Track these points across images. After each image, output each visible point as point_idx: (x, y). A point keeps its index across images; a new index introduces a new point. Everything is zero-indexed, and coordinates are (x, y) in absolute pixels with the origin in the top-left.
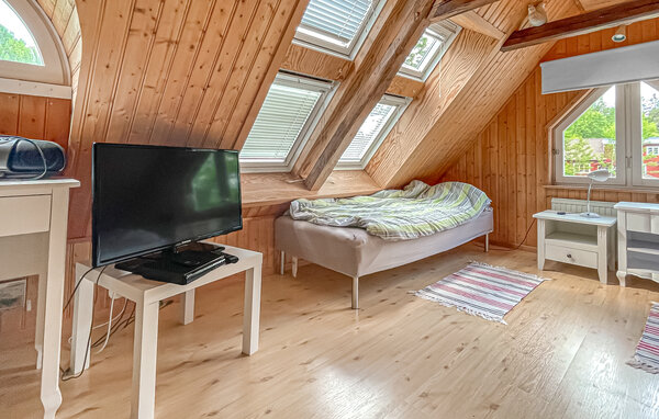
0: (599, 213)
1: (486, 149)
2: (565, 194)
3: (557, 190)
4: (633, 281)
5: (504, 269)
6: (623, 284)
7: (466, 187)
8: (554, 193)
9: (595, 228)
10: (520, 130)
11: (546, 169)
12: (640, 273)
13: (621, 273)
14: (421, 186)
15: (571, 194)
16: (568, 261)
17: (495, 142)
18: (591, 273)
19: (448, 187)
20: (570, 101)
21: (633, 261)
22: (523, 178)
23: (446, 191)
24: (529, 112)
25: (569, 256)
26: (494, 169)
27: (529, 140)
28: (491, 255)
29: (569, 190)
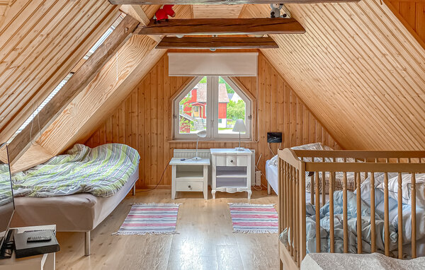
0: (202, 157)
1: (129, 114)
2: (181, 146)
3: (176, 143)
4: (219, 194)
5: (154, 204)
6: (214, 197)
7: (124, 147)
8: (174, 146)
9: (202, 167)
10: (153, 101)
11: (170, 129)
12: (221, 189)
13: (214, 191)
14: (85, 149)
15: (185, 146)
16: (189, 190)
17: (135, 110)
18: (200, 194)
19: (109, 148)
20: (185, 82)
21: (219, 183)
22: (155, 136)
23: (109, 152)
24: (159, 87)
25: (190, 187)
26: (135, 130)
27: (159, 108)
28: (138, 197)
29: (183, 143)
